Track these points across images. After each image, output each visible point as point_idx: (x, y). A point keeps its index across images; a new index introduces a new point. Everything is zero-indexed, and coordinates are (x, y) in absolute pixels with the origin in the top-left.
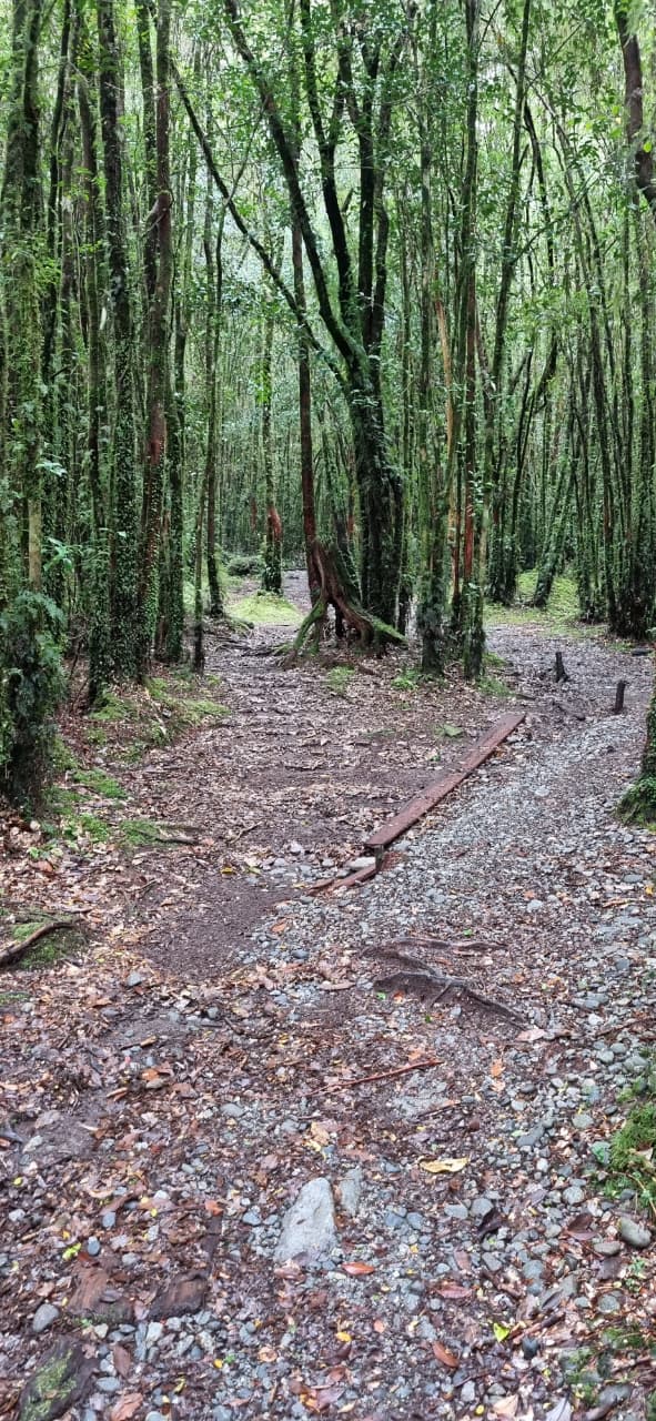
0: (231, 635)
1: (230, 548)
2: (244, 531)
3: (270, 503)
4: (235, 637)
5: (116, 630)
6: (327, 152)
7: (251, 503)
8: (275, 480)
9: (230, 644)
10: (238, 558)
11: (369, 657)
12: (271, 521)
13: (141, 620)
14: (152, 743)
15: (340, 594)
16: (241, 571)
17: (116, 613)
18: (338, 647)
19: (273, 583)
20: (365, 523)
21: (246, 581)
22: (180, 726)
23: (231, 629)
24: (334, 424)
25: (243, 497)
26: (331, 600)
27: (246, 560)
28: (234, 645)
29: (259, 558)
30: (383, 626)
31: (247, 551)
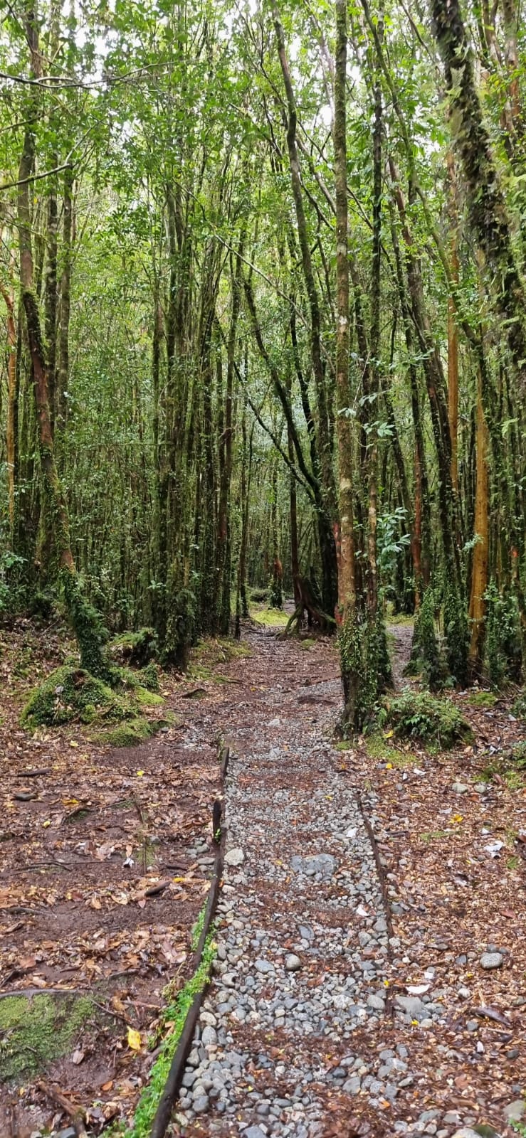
0: (253, 628)
1: (251, 584)
2: (260, 573)
3: (275, 556)
4: (255, 628)
5: (203, 613)
6: (304, 388)
7: (265, 555)
8: (279, 544)
9: (252, 631)
10: (256, 591)
11: (324, 635)
12: (277, 566)
13: (214, 609)
14: (220, 661)
15: (309, 603)
16: (258, 599)
17: (203, 606)
18: (308, 631)
19: (277, 603)
20: (323, 567)
21: (261, 605)
22: (230, 657)
23: (253, 623)
24: (307, 516)
25: (260, 551)
26: (305, 607)
27: (261, 592)
28: (254, 631)
29: (268, 590)
30: (331, 619)
31: (262, 586)
